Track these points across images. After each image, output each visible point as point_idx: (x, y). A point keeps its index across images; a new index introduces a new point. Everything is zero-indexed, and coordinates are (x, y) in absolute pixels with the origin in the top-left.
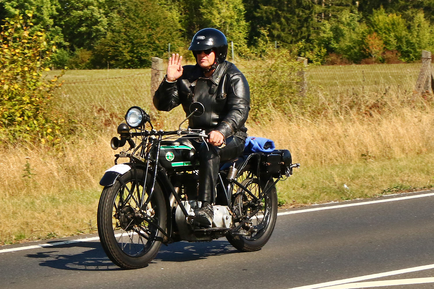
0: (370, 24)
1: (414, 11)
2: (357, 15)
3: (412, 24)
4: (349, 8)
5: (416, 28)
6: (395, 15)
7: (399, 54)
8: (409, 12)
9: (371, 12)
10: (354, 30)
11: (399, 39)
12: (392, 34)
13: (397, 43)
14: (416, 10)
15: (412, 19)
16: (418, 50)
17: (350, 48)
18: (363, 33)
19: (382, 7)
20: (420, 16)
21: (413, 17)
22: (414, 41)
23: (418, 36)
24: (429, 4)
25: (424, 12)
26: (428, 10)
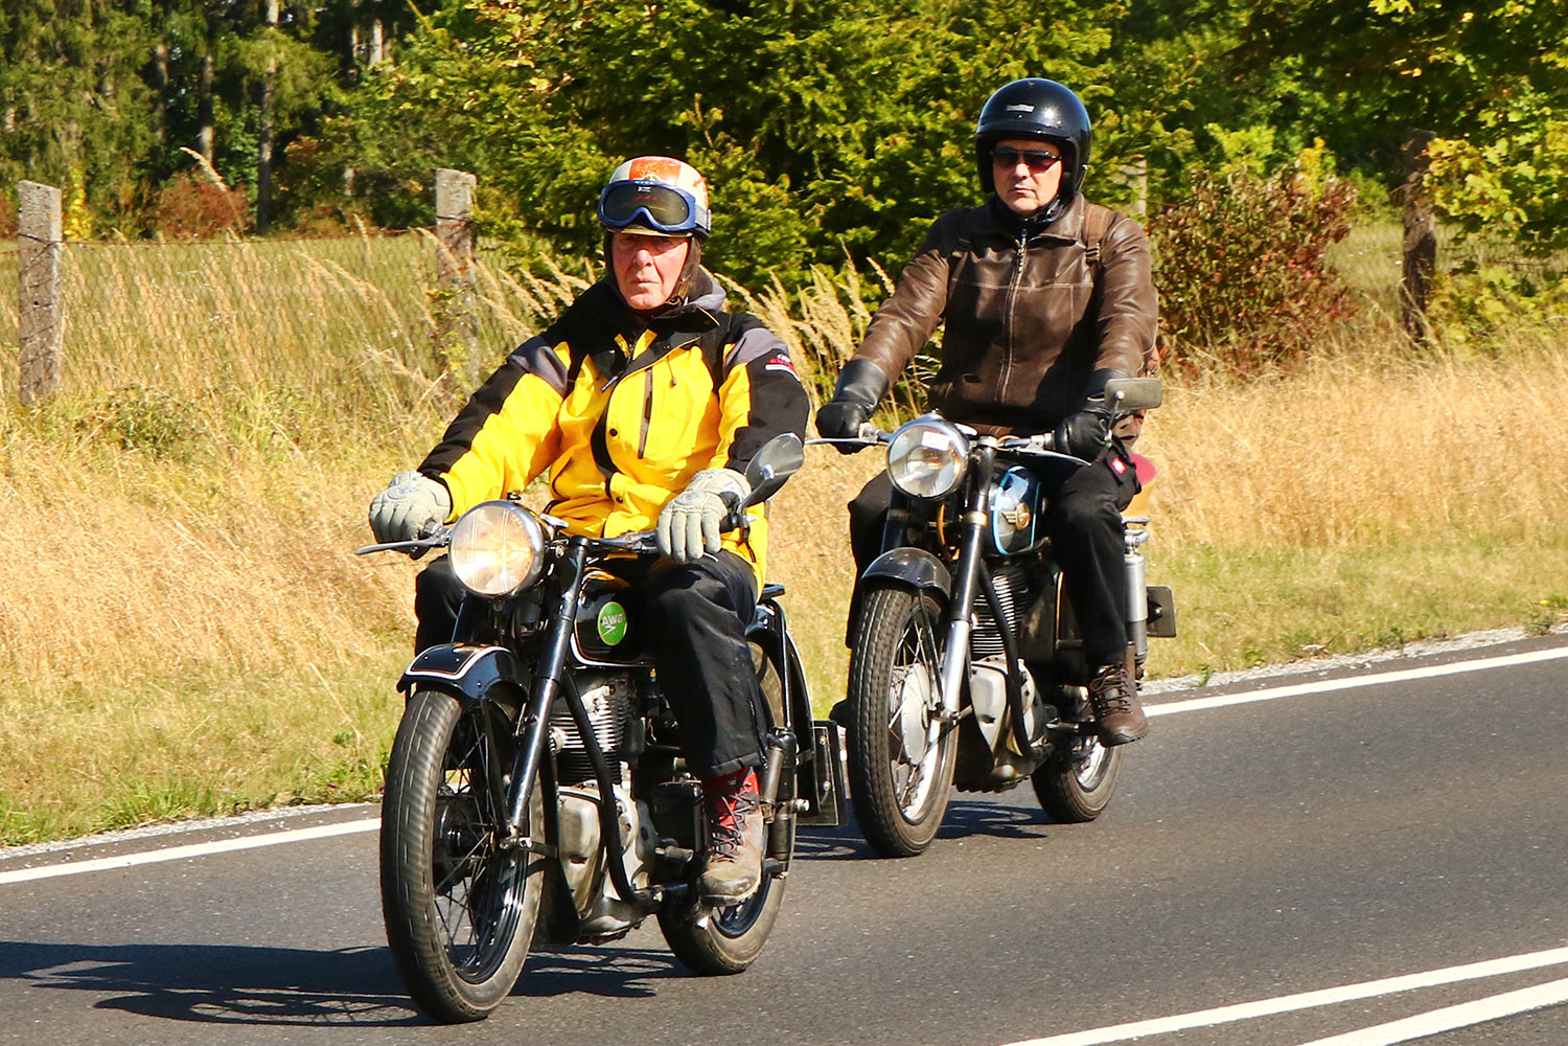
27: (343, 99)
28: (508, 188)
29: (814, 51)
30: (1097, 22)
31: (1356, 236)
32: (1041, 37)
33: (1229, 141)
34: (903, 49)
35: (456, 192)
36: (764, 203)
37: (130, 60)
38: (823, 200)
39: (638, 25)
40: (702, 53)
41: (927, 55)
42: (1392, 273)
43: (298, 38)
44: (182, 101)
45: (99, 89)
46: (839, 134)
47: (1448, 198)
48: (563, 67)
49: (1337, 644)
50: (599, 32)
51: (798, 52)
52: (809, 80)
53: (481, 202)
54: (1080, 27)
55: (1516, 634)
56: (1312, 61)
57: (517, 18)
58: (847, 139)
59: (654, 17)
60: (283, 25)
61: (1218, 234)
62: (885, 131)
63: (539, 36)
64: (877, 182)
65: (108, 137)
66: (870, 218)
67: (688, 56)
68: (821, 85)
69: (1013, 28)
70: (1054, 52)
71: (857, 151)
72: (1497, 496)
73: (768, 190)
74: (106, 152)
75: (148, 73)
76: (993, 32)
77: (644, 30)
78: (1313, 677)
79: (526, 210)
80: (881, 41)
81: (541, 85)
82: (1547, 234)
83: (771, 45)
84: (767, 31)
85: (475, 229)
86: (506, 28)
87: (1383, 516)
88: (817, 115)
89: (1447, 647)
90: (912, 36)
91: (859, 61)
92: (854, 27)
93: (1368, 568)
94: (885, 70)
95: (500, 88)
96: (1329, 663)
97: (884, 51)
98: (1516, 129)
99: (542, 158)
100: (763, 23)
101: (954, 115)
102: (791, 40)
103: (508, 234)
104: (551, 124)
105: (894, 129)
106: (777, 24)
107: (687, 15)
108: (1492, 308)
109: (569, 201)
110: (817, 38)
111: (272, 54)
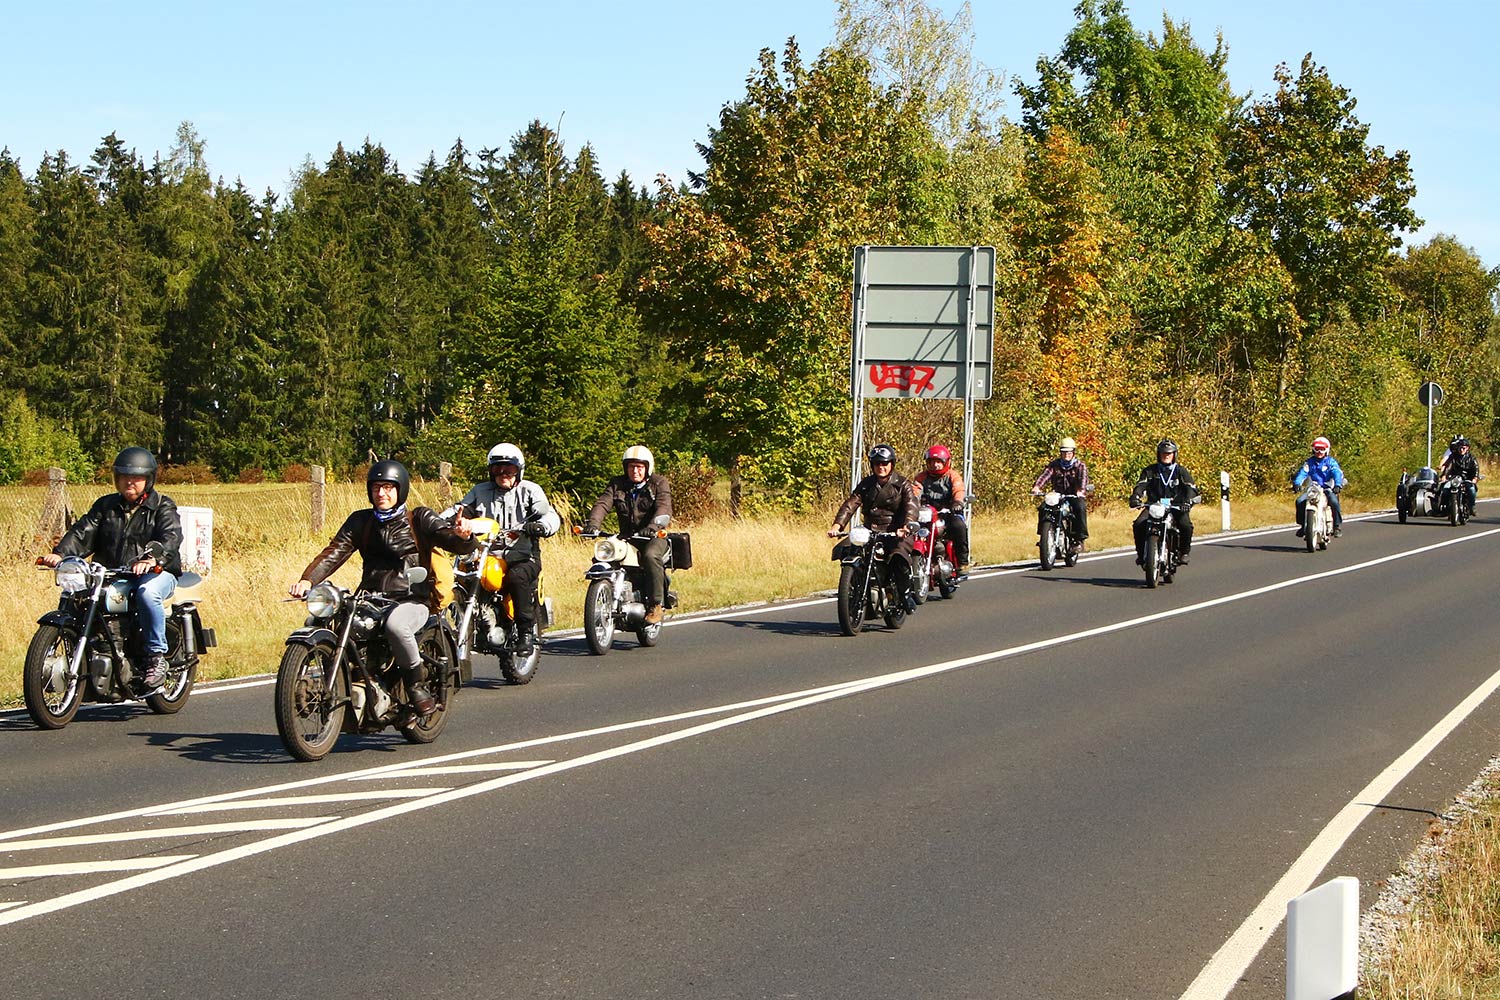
1: (9, 393)
3: (5, 417)
5: (13, 423)
14: (14, 391)
16: (16, 463)
20: (20, 403)
21: (8, 403)
22: (8, 446)
23: (15, 437)
24: (37, 382)
25: (27, 396)
26: (34, 392)
27: (412, 440)
28: (462, 468)
29: (555, 428)
30: (640, 420)
31: (718, 484)
32: (623, 424)
33: (680, 455)
34: (582, 427)
35: (446, 469)
36: (540, 473)
37: (347, 429)
39: (502, 418)
41: (590, 429)
42: (728, 495)
43: (399, 422)
44: (363, 441)
45: (337, 437)
46: (563, 452)
47: (744, 473)
48: (479, 431)
49: (711, 606)
51: (550, 428)
52: (554, 436)
53: (453, 471)
54: (635, 421)
55: (764, 603)
56: (704, 432)
58: (565, 453)
60: (395, 419)
61: (676, 483)
62: (577, 451)
63: (472, 422)
64: (574, 467)
65: (340, 451)
66: (572, 478)
68: (557, 437)
69: (615, 421)
70: (627, 429)
71: (568, 458)
72: (758, 563)
73: (541, 469)
74: (339, 457)
75: (353, 433)
76: (609, 422)
77: (504, 420)
78: (704, 616)
79: (468, 474)
80: (575, 425)
81: (473, 437)
82: (773, 484)
85: (452, 480)
86: (462, 420)
87: (725, 567)
88: (556, 446)
89: (743, 607)
90: (585, 423)
91: (568, 431)
92: (567, 420)
93: (720, 584)
94: (576, 433)
95: (459, 437)
96: (709, 612)
97: (576, 428)
98: (764, 452)
99: (472, 458)
101: (597, 447)
103: (462, 482)
104: (475, 448)
105: (579, 451)
107: (517, 416)
108: (757, 506)
110: (556, 424)
111: (391, 427)
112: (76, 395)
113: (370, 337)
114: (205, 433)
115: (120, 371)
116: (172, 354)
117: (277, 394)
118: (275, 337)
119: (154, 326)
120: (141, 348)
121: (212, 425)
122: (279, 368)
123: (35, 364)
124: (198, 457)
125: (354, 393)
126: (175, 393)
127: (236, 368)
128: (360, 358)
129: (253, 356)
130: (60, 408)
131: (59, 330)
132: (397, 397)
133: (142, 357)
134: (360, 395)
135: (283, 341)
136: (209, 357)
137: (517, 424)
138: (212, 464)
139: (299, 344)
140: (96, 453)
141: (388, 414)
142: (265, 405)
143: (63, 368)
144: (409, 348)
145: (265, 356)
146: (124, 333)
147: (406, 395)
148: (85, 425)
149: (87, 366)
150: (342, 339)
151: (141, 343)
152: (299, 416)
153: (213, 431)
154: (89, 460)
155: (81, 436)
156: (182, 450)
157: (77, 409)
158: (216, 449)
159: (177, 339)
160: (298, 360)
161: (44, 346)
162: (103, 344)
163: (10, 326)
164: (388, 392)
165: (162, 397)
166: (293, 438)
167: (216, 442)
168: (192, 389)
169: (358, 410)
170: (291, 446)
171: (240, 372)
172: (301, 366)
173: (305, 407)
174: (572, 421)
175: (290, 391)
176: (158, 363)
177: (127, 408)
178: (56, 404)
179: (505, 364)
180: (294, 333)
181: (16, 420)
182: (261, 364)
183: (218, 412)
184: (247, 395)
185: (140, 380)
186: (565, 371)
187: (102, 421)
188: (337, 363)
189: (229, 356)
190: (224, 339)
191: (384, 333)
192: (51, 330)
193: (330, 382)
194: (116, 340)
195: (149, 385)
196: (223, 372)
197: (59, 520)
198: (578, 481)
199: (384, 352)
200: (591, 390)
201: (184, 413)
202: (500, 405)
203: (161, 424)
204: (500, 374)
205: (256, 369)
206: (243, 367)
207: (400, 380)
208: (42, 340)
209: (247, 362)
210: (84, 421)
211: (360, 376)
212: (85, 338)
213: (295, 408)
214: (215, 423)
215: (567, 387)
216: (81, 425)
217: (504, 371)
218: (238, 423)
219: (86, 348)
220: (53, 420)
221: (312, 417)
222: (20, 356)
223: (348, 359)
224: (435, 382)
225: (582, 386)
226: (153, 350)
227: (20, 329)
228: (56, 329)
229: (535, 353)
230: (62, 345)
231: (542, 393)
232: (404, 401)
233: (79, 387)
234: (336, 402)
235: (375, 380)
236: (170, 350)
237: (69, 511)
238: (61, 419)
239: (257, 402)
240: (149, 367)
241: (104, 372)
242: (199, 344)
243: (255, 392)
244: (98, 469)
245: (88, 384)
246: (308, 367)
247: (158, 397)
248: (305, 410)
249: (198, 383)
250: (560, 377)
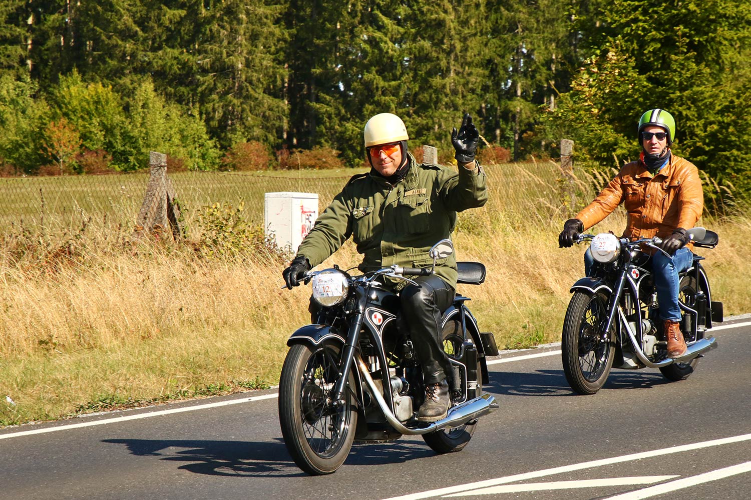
0: (55, 102)
1: (135, 78)
2: (29, 85)
3: (132, 103)
4: (12, 72)
5: (140, 110)
6: (100, 85)
7: (110, 157)
8: (126, 81)
9: (55, 80)
10: (23, 112)
11: (108, 130)
12: (96, 121)
13: (105, 136)
14: (139, 76)
15: (131, 93)
16: (143, 150)
17: (17, 146)
18: (41, 118)
19: (75, 71)
20: (148, 86)
21: (134, 88)
22: (135, 133)
23: (142, 124)
24: (163, 66)
25: (154, 81)
26: (160, 76)
27: (541, 119)
28: (584, 145)
29: (686, 97)
34: (717, 96)
35: (567, 146)
37: (473, 109)
38: (690, 147)
39: (628, 90)
40: (649, 99)
41: (726, 98)
43: (527, 100)
44: (491, 121)
46: (695, 124)
48: (603, 105)
50: (615, 93)
51: (681, 98)
52: (685, 107)
53: (575, 149)
57: (588, 89)
58: (698, 126)
59: (633, 88)
60: (522, 96)
62: (711, 123)
63: (595, 95)
64: (707, 141)
66: (705, 153)
67: (644, 100)
68: (689, 108)
71: (701, 130)
75: (479, 112)
77: (630, 92)
79: (590, 152)
80: (709, 94)
81: (596, 111)
83: (672, 95)
84: (671, 91)
85: (573, 159)
86: (583, 93)
88: (687, 118)
90: (720, 91)
91: (702, 100)
92: (700, 89)
94: (711, 103)
95: (582, 112)
97: (711, 97)
99: (596, 135)
100: (669, 89)
101: (733, 118)
102: (678, 94)
103: (585, 160)
104: (599, 124)
105: (713, 123)
106: (674, 89)
107: (644, 87)
109: (605, 149)
110: (686, 93)
111: (518, 106)
112: (201, 79)
113: (497, 11)
114: (330, 117)
115: (244, 54)
116: (296, 36)
117: (402, 74)
118: (399, 14)
119: (278, 6)
120: (265, 30)
121: (337, 108)
122: (404, 46)
123: (160, 48)
124: (323, 141)
125: (480, 71)
126: (300, 74)
127: (360, 47)
128: (487, 34)
129: (378, 35)
130: (186, 94)
131: (183, 13)
132: (525, 74)
133: (266, 38)
134: (487, 72)
135: (407, 18)
136: (334, 37)
137: (645, 97)
138: (338, 149)
139: (424, 21)
140: (222, 139)
141: (516, 92)
142: (390, 86)
143: (188, 51)
144: (538, 22)
145: (389, 35)
146: (248, 13)
147: (534, 71)
148: (210, 109)
149: (211, 50)
150: (468, 14)
151: (265, 24)
152: (424, 97)
153: (338, 114)
154: (215, 146)
155: (207, 121)
156: (308, 133)
157: (202, 93)
158: (341, 133)
159: (302, 19)
160: (423, 38)
161: (168, 29)
162: (228, 26)
163: (134, 9)
164: (515, 70)
165: (286, 80)
166: (419, 120)
167: (341, 125)
168: (317, 71)
169: (485, 89)
170: (417, 127)
171: (364, 51)
172: (427, 44)
173: (431, 87)
174: (707, 90)
175: (416, 70)
176: (282, 44)
177: (252, 92)
178: (182, 89)
179: (632, 30)
180: (419, 10)
181: (143, 107)
182: (386, 42)
183: (343, 95)
184: (371, 76)
185: (265, 63)
186: (697, 34)
187: (227, 106)
188: (464, 39)
189: (353, 36)
190: (347, 17)
191: (512, 7)
192: (176, 12)
193: (456, 60)
194: (240, 22)
195: (274, 68)
196: (348, 53)
197: (160, 208)
198: (711, 155)
199: (512, 27)
200: (729, 55)
201: (309, 96)
202: (626, 75)
203: (286, 108)
204: (626, 41)
205: (381, 50)
206: (367, 47)
207: (528, 56)
208: (167, 23)
209: (373, 42)
210: (209, 106)
211: (487, 53)
212: (209, 20)
213: (420, 88)
214: (341, 108)
215: (700, 52)
216: (206, 110)
217: (629, 38)
218: (362, 104)
219: (211, 30)
220: (179, 105)
221: (437, 98)
222: (145, 39)
223: (475, 35)
224: (565, 57)
225: (717, 50)
226: (277, 31)
227: (144, 12)
228: (180, 11)
229: (665, 16)
230: (187, 27)
231: (671, 60)
232: (533, 77)
233: (204, 71)
234: (462, 81)
235: (502, 57)
236: (294, 31)
237: (171, 199)
238: (187, 104)
239: (382, 83)
240: (273, 49)
241: (229, 55)
242: (323, 23)
243: (380, 73)
244: (224, 155)
245: (213, 68)
246: (434, 45)
247: (283, 80)
248: (431, 91)
249: (323, 65)
250: (692, 42)
